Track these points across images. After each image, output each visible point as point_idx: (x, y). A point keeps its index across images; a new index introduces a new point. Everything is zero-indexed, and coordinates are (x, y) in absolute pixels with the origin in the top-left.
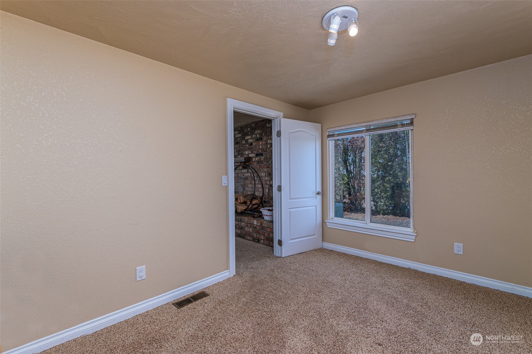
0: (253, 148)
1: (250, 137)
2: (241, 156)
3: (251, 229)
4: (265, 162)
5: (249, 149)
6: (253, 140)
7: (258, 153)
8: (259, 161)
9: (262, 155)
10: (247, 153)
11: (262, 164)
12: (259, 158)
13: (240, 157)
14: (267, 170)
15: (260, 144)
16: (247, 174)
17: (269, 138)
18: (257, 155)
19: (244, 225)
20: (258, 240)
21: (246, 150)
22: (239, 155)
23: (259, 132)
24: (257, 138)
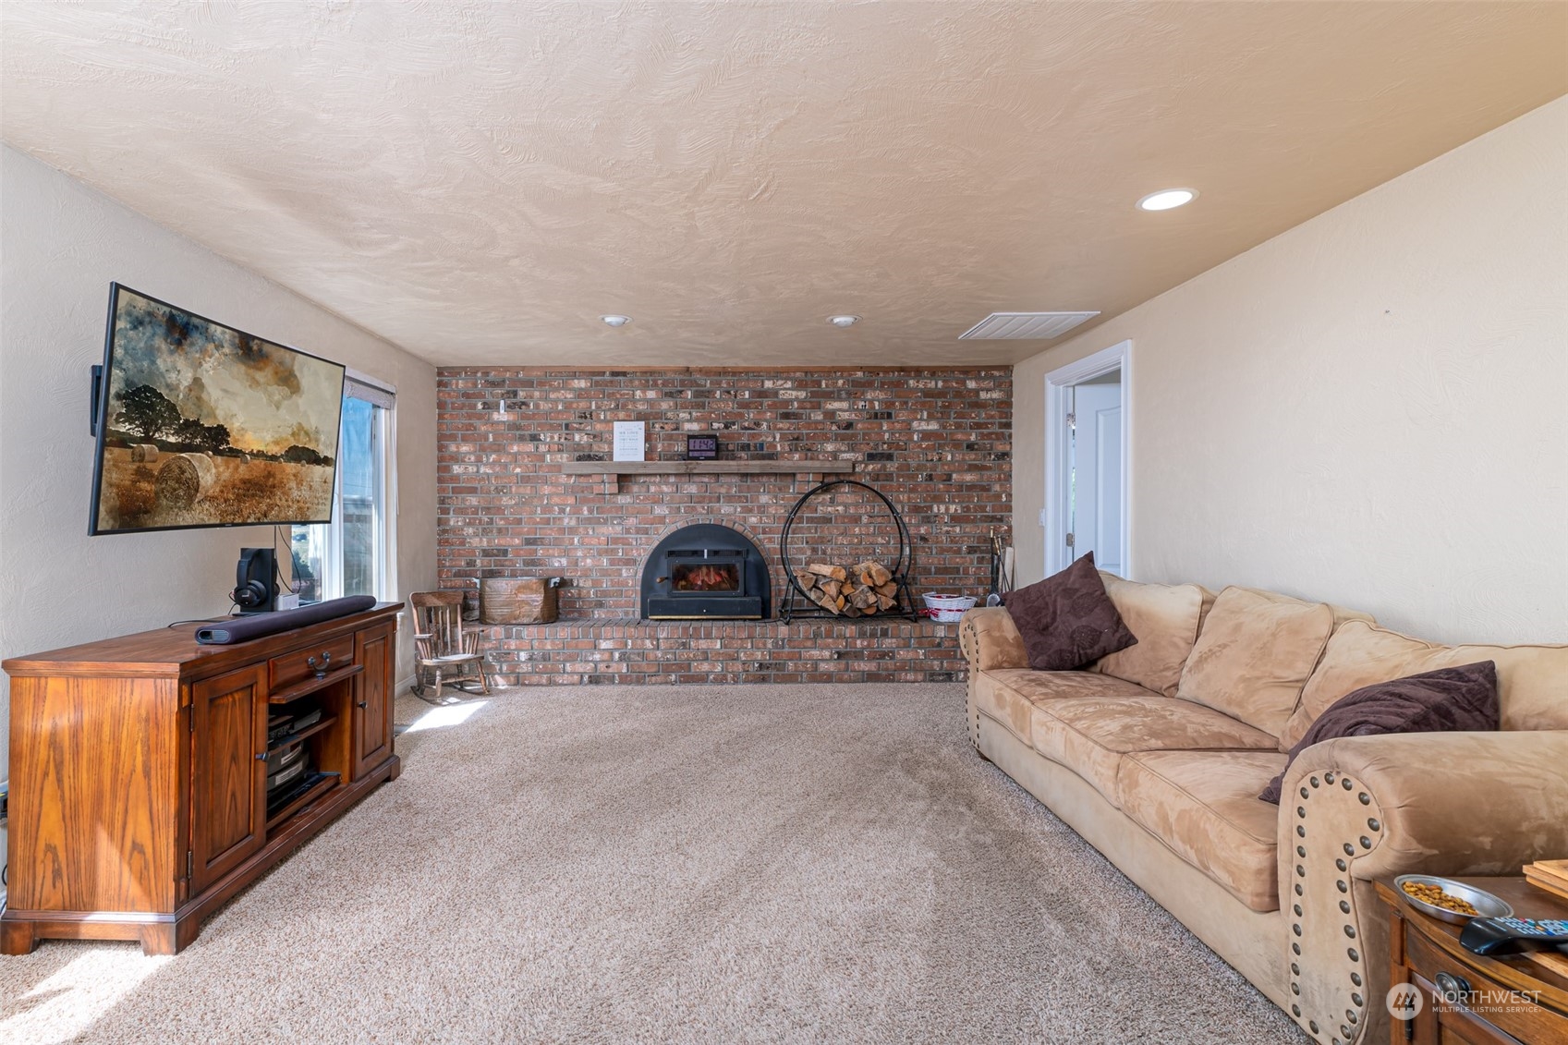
0: (853, 435)
1: (845, 405)
2: (804, 456)
3: (921, 652)
4: (903, 476)
5: (837, 438)
6: (856, 416)
7: (874, 452)
8: (878, 475)
9: (889, 457)
10: (830, 447)
11: (891, 483)
12: (879, 466)
13: (800, 459)
14: (909, 498)
15: (884, 428)
16: (829, 509)
17: (919, 417)
18: (871, 457)
19: (894, 646)
20: (946, 674)
21: (828, 440)
22: (796, 450)
23: (881, 397)
24: (872, 412)
